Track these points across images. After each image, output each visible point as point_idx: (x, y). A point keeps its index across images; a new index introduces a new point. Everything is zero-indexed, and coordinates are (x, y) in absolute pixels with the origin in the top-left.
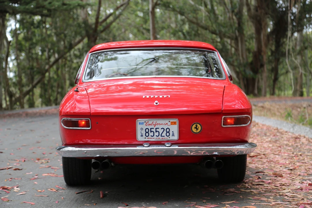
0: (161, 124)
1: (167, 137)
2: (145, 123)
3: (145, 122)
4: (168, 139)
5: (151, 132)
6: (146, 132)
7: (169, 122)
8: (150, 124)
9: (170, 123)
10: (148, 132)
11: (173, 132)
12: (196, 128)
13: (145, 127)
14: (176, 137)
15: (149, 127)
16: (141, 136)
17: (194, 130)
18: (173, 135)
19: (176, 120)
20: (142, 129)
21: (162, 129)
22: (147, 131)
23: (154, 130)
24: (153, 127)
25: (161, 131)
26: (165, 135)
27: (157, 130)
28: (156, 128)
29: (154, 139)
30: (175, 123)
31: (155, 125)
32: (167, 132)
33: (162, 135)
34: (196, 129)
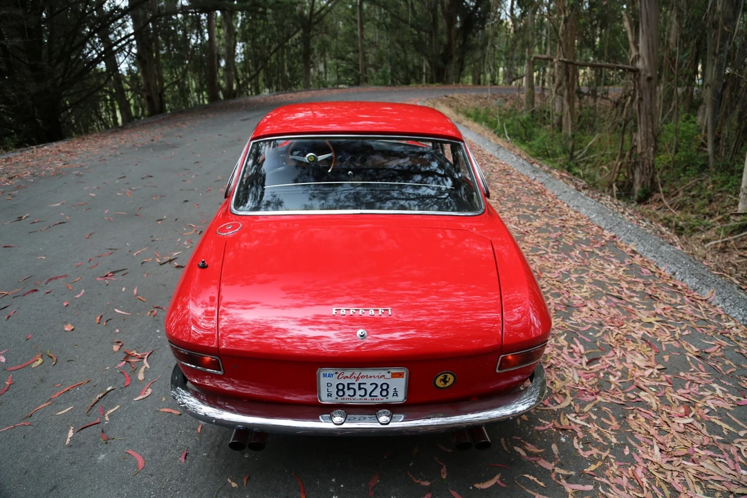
0: (371, 377)
1: (382, 398)
2: (337, 375)
3: (336, 373)
4: (385, 400)
5: (349, 389)
6: (339, 390)
7: (389, 372)
8: (347, 377)
9: (390, 374)
10: (342, 390)
11: (395, 389)
12: (445, 381)
13: (335, 381)
14: (401, 398)
15: (346, 382)
16: (328, 396)
17: (439, 383)
18: (396, 394)
19: (404, 371)
20: (329, 385)
21: (371, 384)
22: (341, 387)
23: (356, 387)
24: (353, 381)
25: (370, 389)
26: (379, 394)
27: (362, 386)
28: (360, 384)
29: (357, 400)
30: (400, 375)
31: (358, 377)
32: (383, 390)
33: (372, 395)
34: (443, 383)
